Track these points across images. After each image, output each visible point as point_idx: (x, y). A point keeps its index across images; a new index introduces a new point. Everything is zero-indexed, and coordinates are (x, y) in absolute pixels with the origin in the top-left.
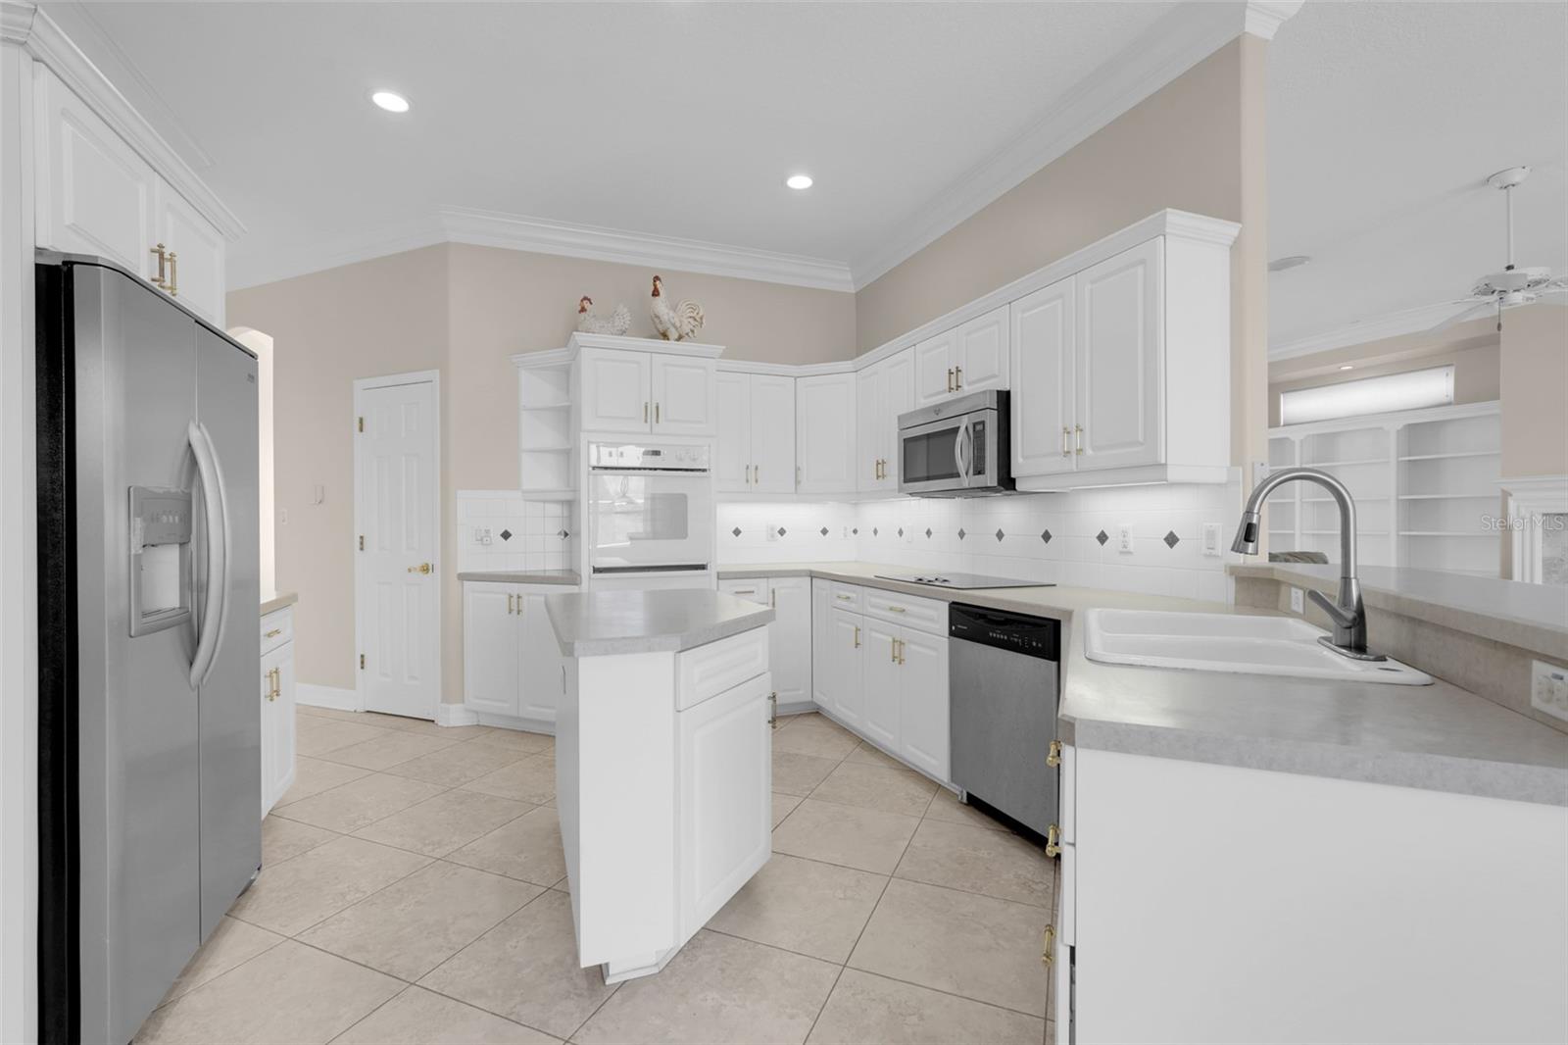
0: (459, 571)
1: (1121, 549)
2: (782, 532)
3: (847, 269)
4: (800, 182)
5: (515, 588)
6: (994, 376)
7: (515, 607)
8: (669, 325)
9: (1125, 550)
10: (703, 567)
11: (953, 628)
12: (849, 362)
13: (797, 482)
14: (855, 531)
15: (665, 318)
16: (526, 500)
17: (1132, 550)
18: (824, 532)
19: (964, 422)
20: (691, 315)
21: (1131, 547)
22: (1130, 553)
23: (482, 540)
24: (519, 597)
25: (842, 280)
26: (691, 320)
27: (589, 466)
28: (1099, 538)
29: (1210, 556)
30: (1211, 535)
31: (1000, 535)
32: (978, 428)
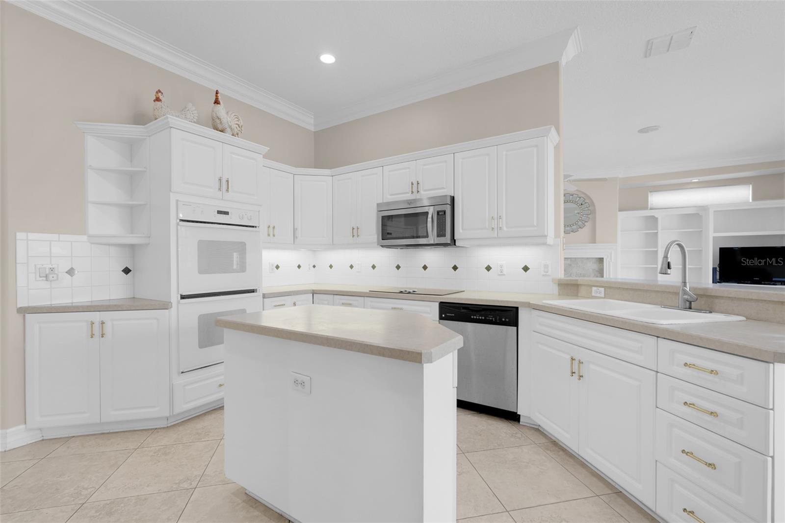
0: (19, 306)
1: (499, 273)
2: (277, 267)
3: (313, 117)
4: (328, 59)
5: (97, 317)
6: (443, 188)
7: (98, 332)
8: (226, 126)
9: (501, 273)
10: (253, 291)
11: (443, 316)
12: (329, 170)
13: (295, 237)
14: (314, 266)
15: (224, 121)
16: (92, 243)
17: (505, 273)
18: (299, 267)
19: (431, 211)
20: (237, 123)
21: (505, 272)
22: (504, 275)
23: (46, 276)
24: (103, 323)
25: (308, 122)
26: (237, 126)
27: (178, 218)
28: (486, 268)
29: (546, 275)
30: (546, 266)
31: (425, 268)
32: (440, 213)
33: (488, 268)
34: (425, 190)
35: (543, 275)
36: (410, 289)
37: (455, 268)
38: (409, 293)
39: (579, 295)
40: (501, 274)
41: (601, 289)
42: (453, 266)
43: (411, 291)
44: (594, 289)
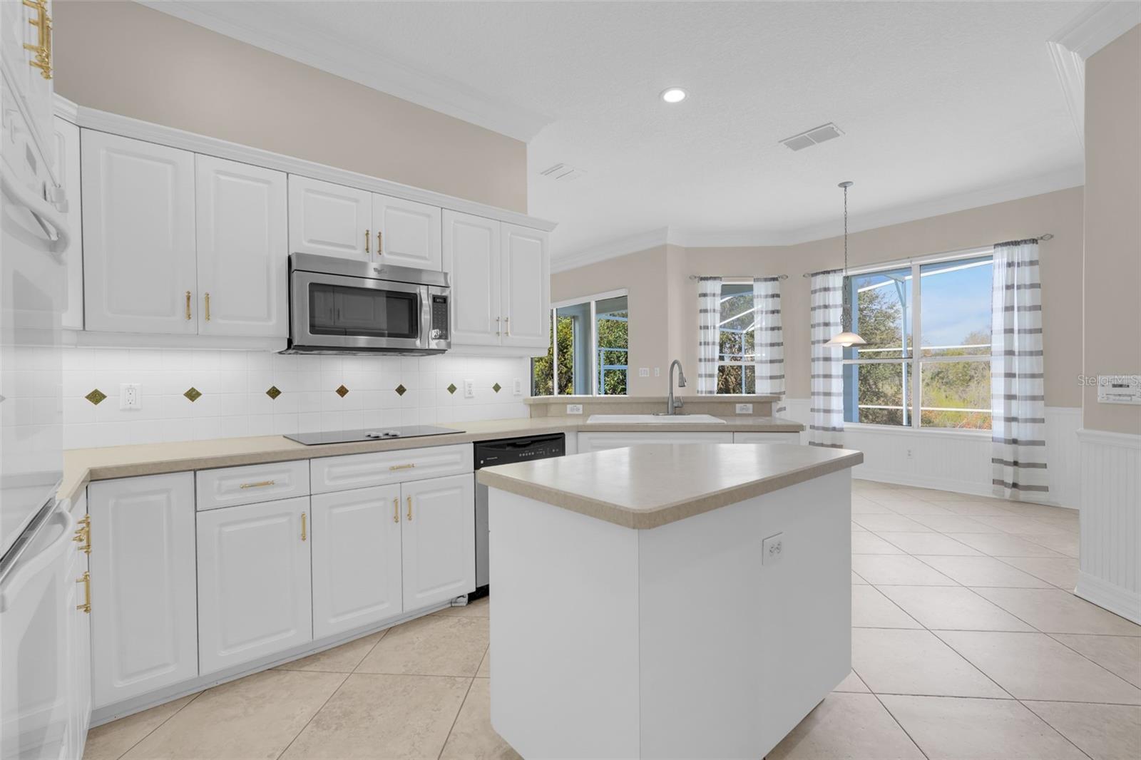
1: (467, 395)
6: (424, 258)
11: (482, 462)
17: (475, 395)
19: (423, 292)
22: (474, 397)
28: (449, 389)
29: (518, 395)
30: (518, 384)
31: (342, 391)
32: (438, 300)
33: (452, 389)
34: (391, 253)
35: (515, 395)
36: (378, 430)
37: (401, 390)
38: (377, 438)
39: (549, 415)
40: (470, 396)
41: (578, 406)
42: (397, 386)
43: (381, 434)
44: (569, 407)
